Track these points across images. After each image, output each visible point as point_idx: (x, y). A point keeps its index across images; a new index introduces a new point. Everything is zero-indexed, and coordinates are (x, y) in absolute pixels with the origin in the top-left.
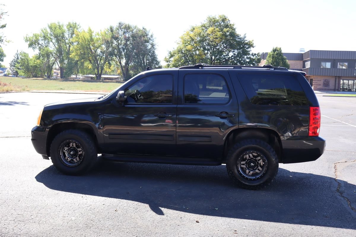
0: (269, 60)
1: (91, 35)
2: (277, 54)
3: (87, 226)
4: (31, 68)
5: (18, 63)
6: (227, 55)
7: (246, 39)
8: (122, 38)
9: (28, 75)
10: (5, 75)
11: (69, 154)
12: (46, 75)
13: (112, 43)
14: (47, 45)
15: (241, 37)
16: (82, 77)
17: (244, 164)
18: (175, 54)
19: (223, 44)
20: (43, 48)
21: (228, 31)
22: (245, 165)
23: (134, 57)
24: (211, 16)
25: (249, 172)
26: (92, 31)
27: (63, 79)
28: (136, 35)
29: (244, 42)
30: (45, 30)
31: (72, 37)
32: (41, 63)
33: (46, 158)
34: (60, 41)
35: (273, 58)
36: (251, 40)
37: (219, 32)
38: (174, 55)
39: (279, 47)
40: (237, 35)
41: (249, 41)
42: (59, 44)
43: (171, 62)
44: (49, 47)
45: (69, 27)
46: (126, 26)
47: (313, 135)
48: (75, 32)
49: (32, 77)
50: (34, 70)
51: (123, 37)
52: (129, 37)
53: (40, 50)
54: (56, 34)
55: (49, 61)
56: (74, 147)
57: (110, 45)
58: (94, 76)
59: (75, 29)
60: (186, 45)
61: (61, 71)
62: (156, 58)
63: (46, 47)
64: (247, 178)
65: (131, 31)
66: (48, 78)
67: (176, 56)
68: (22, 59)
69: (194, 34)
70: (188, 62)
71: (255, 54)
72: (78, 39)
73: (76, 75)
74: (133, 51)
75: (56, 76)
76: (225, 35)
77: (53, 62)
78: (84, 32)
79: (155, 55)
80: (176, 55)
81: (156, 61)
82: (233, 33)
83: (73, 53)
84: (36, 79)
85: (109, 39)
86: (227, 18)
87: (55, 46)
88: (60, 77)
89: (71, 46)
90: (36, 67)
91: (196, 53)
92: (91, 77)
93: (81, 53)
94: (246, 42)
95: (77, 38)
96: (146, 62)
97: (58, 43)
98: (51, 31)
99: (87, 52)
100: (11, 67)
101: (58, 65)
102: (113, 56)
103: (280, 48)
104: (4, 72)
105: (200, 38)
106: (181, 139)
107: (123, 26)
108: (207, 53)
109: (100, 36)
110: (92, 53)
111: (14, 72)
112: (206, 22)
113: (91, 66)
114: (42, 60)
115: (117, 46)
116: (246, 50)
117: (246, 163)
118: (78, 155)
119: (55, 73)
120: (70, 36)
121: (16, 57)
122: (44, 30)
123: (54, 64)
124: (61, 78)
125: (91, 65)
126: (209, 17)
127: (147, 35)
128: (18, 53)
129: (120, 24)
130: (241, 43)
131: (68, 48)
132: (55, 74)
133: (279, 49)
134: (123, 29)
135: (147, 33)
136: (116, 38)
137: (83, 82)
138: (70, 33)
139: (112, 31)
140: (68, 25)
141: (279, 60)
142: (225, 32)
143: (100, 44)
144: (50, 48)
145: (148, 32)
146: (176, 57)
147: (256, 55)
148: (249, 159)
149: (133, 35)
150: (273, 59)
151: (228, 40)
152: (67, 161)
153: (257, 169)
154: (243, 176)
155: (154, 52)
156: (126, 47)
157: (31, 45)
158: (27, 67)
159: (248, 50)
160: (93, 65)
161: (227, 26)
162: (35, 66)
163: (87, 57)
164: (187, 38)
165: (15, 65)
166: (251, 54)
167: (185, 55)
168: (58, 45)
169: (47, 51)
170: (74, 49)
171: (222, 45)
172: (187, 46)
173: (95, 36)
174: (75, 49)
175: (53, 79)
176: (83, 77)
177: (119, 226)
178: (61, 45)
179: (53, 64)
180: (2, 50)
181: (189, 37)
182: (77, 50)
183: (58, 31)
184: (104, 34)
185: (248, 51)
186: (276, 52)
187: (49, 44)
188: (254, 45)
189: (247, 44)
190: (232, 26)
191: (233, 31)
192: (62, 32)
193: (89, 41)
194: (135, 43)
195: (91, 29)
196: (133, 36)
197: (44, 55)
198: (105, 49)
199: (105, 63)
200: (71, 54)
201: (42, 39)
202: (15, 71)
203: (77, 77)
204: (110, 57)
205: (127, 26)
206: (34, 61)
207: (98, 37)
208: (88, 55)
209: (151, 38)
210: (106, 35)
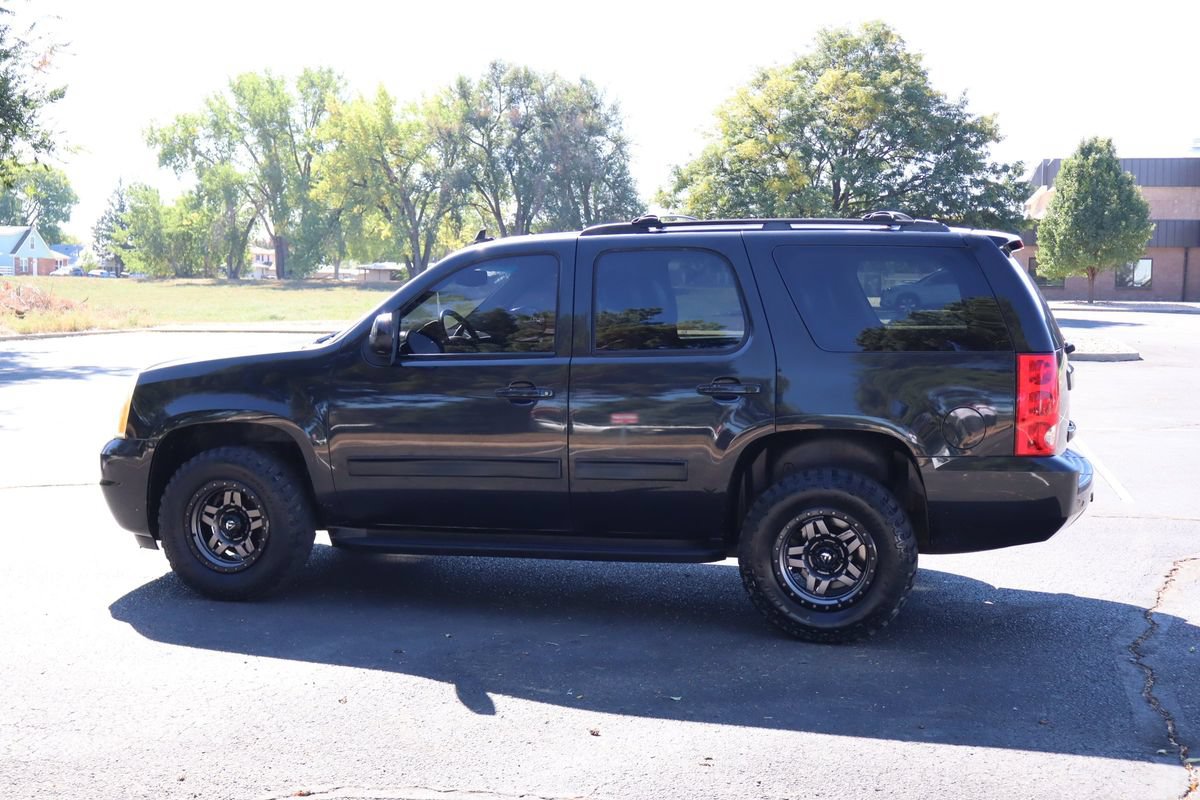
0: (1065, 187)
1: (388, 112)
2: (1095, 165)
3: (237, 742)
4: (169, 245)
5: (122, 225)
6: (893, 174)
7: (966, 110)
8: (502, 119)
9: (160, 270)
10: (77, 272)
11: (222, 528)
12: (224, 270)
13: (466, 139)
14: (225, 155)
15: (946, 102)
16: (356, 272)
17: (798, 557)
18: (695, 177)
19: (879, 130)
20: (212, 165)
21: (896, 82)
22: (803, 557)
23: (549, 192)
24: (831, 26)
25: (817, 583)
26: (392, 98)
27: (286, 281)
28: (557, 106)
29: (960, 122)
30: (217, 99)
31: (315, 122)
32: (205, 222)
33: (149, 543)
34: (275, 137)
35: (1081, 178)
36: (988, 115)
37: (862, 85)
38: (692, 180)
39: (1103, 137)
40: (932, 97)
41: (982, 118)
42: (270, 151)
43: (679, 205)
44: (233, 163)
45: (304, 84)
46: (517, 72)
47: (1034, 451)
48: (326, 103)
49: (173, 278)
50: (180, 249)
51: (505, 116)
52: (528, 118)
53: (200, 176)
54: (259, 115)
55: (233, 217)
56: (236, 507)
57: (460, 148)
58: (402, 266)
59: (329, 93)
60: (736, 140)
61: (277, 253)
62: (631, 191)
63: (223, 161)
64: (808, 605)
65: (538, 92)
66: (230, 277)
67: (698, 182)
68: (135, 211)
69: (765, 97)
70: (746, 205)
71: (1006, 168)
72: (339, 130)
73: (337, 264)
74: (546, 167)
75: (263, 269)
76: (884, 97)
77: (251, 217)
78: (362, 101)
79: (628, 182)
80: (700, 178)
81: (633, 202)
82: (917, 87)
83: (322, 183)
84: (188, 284)
85: (455, 126)
86: (893, 32)
87: (255, 158)
88: (275, 273)
89: (314, 154)
90: (186, 237)
91: (777, 169)
92: (391, 271)
93: (349, 179)
94: (969, 120)
95: (336, 126)
96: (596, 207)
97: (268, 146)
98: (241, 104)
99: (373, 176)
100: (98, 241)
101: (268, 229)
102: (471, 190)
103: (1110, 141)
104: (73, 261)
105: (789, 112)
106: (585, 472)
107: (507, 74)
108: (819, 169)
109: (420, 115)
110: (392, 181)
111: (108, 260)
112: (812, 51)
113: (390, 229)
114: (210, 210)
115: (487, 151)
116: (969, 153)
117: (807, 551)
118: (250, 533)
119: (258, 258)
120: (310, 117)
121: (116, 203)
122: (213, 100)
123: (253, 226)
124: (279, 278)
125: (389, 225)
126: (825, 31)
127: (596, 106)
128: (123, 187)
129: (494, 66)
130: (948, 128)
131: (303, 166)
132: (256, 265)
133: (1104, 145)
134: (504, 84)
135: (598, 98)
136: (482, 122)
137: (358, 289)
138: (310, 107)
139: (465, 94)
140: (302, 79)
141: (1105, 185)
142: (883, 87)
143: (420, 146)
144: (237, 166)
145: (600, 94)
146: (701, 186)
147: (1011, 172)
148: (814, 540)
149: (543, 106)
150: (1080, 184)
151: (898, 116)
152: (217, 554)
153: (844, 572)
154: (796, 595)
155: (623, 168)
156: (517, 152)
157: (167, 157)
158: (155, 239)
159: (978, 152)
160: (397, 224)
161: (892, 63)
162: (183, 234)
163: (373, 197)
164: (741, 112)
165: (113, 234)
166: (988, 166)
167: (732, 179)
168: (264, 154)
169: (227, 177)
170: (324, 169)
171: (879, 135)
172: (740, 142)
173: (403, 117)
174: (328, 167)
175: (248, 282)
176: (363, 272)
177: (340, 745)
178: (276, 155)
179: (250, 226)
180: (65, 179)
181: (746, 107)
182: (336, 171)
183: (266, 103)
184: (434, 107)
185: (975, 157)
186: (1094, 156)
187: (233, 151)
188: (1000, 132)
189: (972, 128)
190: (913, 61)
191: (918, 81)
192: (281, 104)
193: (381, 134)
194: (550, 138)
195: (388, 92)
196: (547, 113)
197: (215, 191)
198: (440, 165)
199: (439, 215)
200: (312, 187)
201: (207, 134)
202: (112, 256)
203: (341, 271)
204: (459, 192)
205: (522, 74)
206: (181, 214)
207: (411, 118)
208: (378, 189)
209: (613, 118)
210: (444, 110)
